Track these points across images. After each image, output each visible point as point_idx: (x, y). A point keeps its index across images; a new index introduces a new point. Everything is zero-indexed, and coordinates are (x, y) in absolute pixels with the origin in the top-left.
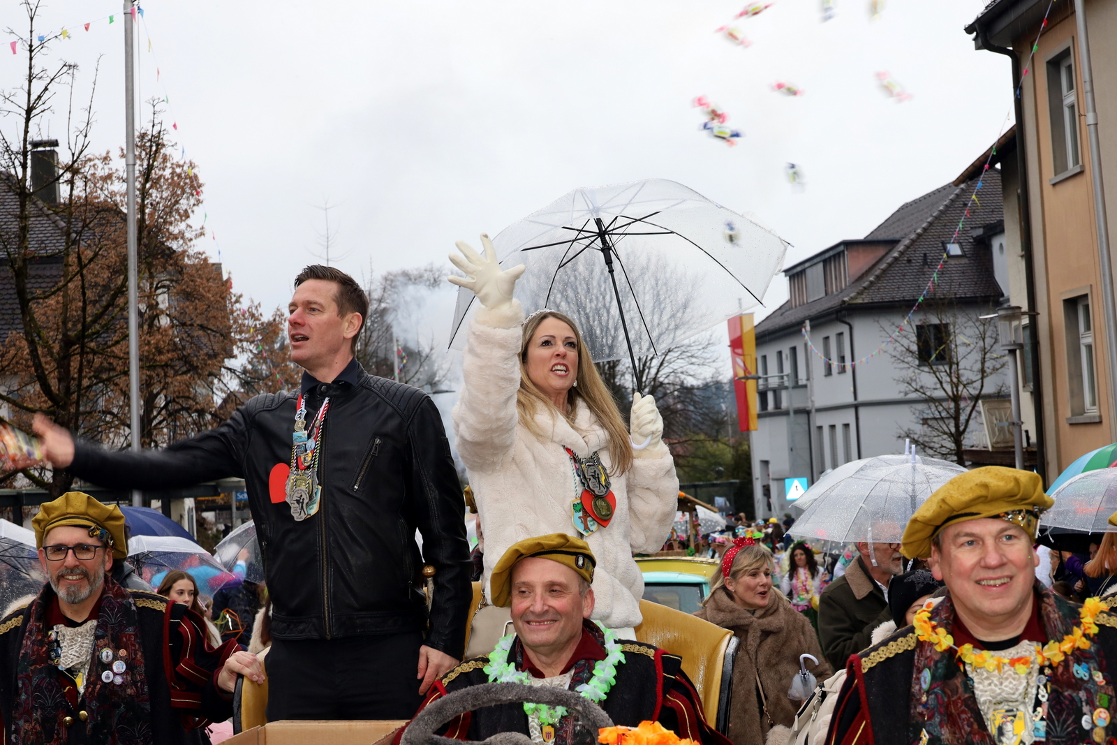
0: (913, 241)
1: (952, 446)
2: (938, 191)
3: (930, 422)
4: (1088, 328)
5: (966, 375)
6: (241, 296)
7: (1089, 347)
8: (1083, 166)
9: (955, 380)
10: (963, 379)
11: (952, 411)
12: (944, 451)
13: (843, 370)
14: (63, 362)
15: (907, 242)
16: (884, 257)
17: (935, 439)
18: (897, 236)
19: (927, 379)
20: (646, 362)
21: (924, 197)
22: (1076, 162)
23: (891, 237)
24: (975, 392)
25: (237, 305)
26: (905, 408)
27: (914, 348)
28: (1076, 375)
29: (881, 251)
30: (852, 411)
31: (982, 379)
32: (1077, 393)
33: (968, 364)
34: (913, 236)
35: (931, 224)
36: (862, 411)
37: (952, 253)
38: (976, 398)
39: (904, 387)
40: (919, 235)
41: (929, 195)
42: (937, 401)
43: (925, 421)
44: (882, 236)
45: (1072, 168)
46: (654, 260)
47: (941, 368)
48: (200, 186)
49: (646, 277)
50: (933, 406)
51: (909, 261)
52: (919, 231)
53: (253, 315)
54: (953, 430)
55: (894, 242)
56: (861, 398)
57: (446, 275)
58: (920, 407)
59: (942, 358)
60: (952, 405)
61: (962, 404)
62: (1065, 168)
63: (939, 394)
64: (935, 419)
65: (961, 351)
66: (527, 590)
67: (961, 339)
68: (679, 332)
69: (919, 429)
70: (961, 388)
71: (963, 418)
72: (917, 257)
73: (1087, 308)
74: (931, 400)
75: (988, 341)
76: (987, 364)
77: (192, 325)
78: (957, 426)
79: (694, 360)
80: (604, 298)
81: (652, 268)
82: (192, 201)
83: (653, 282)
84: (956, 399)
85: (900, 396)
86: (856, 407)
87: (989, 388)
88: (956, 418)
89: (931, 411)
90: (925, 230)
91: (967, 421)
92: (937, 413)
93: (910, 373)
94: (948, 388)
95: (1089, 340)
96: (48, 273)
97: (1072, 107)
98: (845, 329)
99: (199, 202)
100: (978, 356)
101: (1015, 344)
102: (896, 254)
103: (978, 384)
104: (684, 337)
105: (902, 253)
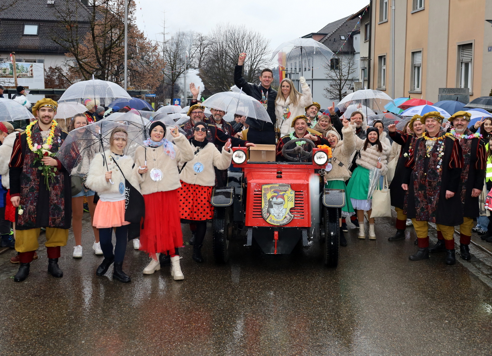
0: (332, 34)
1: (338, 93)
2: (339, 20)
3: (333, 86)
4: (385, 64)
5: (344, 74)
6: (146, 38)
7: (384, 70)
8: (388, 20)
9: (341, 75)
10: (343, 75)
11: (339, 83)
12: (336, 94)
13: (309, 70)
14: (104, 55)
15: (330, 35)
16: (323, 38)
17: (334, 91)
18: (327, 33)
19: (333, 74)
20: (253, 63)
21: (335, 22)
22: (386, 18)
23: (325, 33)
24: (346, 78)
25: (145, 41)
26: (326, 82)
27: (330, 65)
28: (380, 77)
29: (322, 37)
30: (311, 81)
31: (348, 75)
32: (379, 82)
33: (345, 71)
34: (332, 33)
35: (337, 30)
36: (314, 81)
37: (342, 39)
38: (346, 80)
39: (326, 76)
40: (333, 33)
41: (336, 21)
42: (335, 80)
43: (331, 85)
44: (322, 32)
45: (384, 20)
46: (257, 34)
47: (337, 71)
48: (135, 5)
49: (254, 39)
50: (334, 81)
51: (330, 40)
52: (334, 32)
53: (149, 44)
54: (339, 88)
55: (326, 35)
56: (314, 78)
57: (195, 34)
58: (331, 81)
59: (337, 68)
60: (339, 82)
61: (342, 81)
62: (382, 20)
63: (336, 78)
64: (335, 85)
65: (343, 67)
66: (298, 124)
67: (343, 63)
68: (262, 55)
69: (329, 88)
70: (342, 77)
71: (342, 85)
72: (333, 39)
73: (385, 59)
74: (334, 80)
75: (351, 64)
76: (350, 71)
77: (132, 45)
78: (340, 88)
79: (266, 64)
80: (242, 44)
81: (256, 36)
82: (133, 9)
83: (256, 41)
84: (340, 80)
85: (325, 78)
86: (312, 80)
87: (350, 78)
88: (340, 85)
89: (333, 83)
90: (335, 31)
91: (343, 86)
92: (335, 84)
93: (329, 72)
94: (339, 77)
95: (385, 68)
96: (86, 26)
97: (386, 3)
98: (311, 58)
99: (135, 9)
100: (348, 69)
101: (364, 67)
102: (327, 38)
103: (347, 76)
104: (264, 57)
105: (328, 38)
